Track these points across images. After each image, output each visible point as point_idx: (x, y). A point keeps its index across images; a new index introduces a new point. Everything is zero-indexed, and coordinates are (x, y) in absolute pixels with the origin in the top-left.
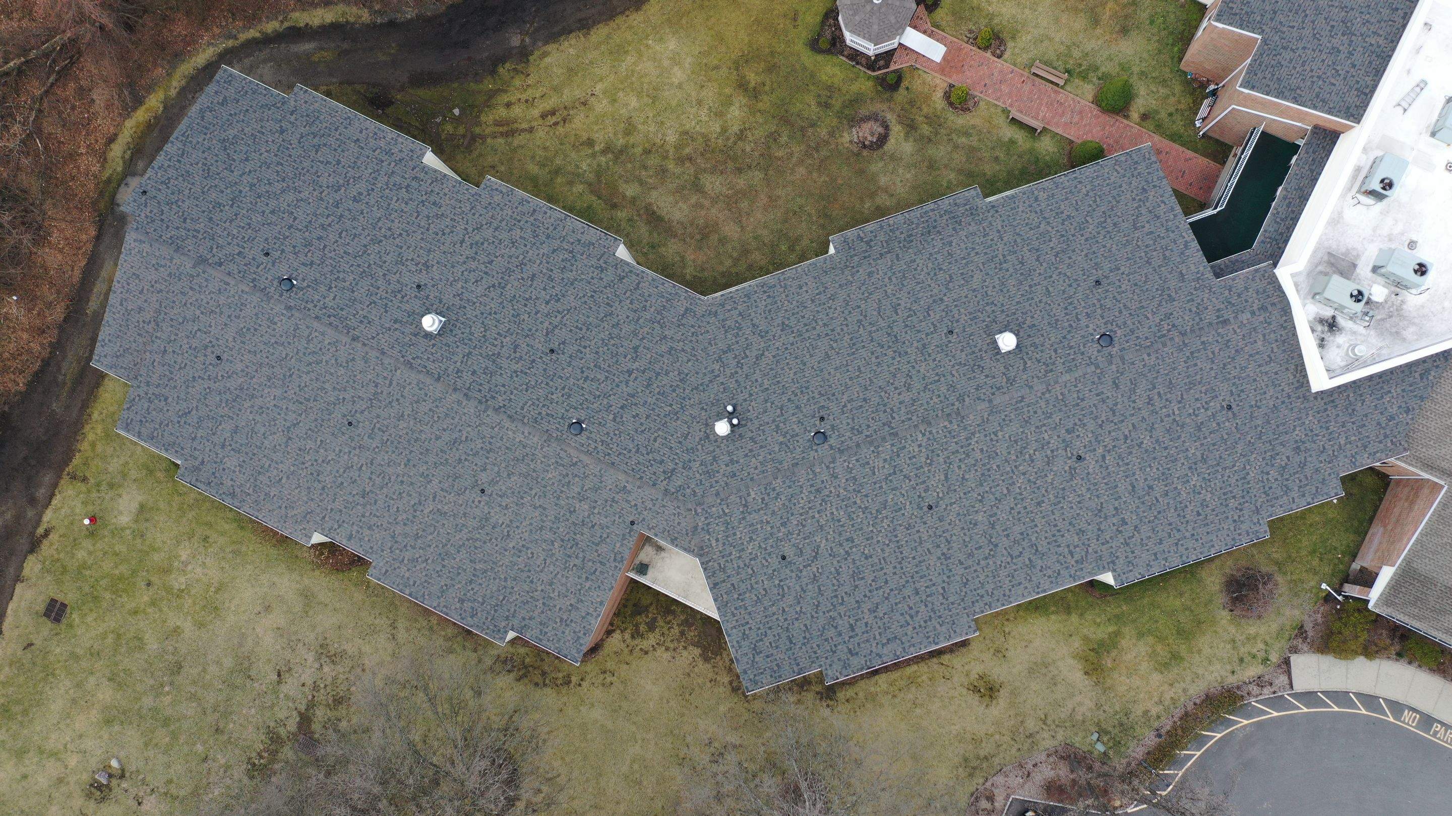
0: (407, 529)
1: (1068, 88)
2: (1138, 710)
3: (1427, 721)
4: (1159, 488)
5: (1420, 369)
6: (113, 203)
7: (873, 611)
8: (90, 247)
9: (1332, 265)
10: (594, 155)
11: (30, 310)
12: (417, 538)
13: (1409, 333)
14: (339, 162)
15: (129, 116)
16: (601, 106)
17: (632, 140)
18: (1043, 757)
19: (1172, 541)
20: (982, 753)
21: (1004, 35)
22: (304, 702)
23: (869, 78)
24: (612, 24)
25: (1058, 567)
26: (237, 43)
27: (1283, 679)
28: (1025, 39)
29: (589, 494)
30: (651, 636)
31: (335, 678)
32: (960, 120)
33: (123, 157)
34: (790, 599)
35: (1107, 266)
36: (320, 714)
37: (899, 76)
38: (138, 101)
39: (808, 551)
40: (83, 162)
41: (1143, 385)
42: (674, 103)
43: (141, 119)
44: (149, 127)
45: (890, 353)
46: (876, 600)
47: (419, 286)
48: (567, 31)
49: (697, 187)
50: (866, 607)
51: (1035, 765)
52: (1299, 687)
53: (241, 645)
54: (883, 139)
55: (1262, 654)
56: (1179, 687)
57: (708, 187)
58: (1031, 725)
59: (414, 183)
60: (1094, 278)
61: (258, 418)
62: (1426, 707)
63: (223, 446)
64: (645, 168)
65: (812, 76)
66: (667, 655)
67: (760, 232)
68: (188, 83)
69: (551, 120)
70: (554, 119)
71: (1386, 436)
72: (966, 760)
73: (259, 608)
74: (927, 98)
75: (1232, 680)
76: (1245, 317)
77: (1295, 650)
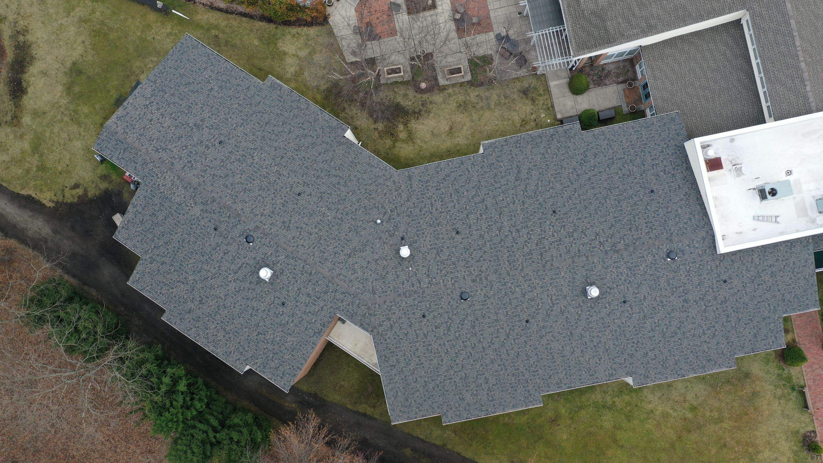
1: (806, 383)
21: (800, 438)
28: (793, 425)
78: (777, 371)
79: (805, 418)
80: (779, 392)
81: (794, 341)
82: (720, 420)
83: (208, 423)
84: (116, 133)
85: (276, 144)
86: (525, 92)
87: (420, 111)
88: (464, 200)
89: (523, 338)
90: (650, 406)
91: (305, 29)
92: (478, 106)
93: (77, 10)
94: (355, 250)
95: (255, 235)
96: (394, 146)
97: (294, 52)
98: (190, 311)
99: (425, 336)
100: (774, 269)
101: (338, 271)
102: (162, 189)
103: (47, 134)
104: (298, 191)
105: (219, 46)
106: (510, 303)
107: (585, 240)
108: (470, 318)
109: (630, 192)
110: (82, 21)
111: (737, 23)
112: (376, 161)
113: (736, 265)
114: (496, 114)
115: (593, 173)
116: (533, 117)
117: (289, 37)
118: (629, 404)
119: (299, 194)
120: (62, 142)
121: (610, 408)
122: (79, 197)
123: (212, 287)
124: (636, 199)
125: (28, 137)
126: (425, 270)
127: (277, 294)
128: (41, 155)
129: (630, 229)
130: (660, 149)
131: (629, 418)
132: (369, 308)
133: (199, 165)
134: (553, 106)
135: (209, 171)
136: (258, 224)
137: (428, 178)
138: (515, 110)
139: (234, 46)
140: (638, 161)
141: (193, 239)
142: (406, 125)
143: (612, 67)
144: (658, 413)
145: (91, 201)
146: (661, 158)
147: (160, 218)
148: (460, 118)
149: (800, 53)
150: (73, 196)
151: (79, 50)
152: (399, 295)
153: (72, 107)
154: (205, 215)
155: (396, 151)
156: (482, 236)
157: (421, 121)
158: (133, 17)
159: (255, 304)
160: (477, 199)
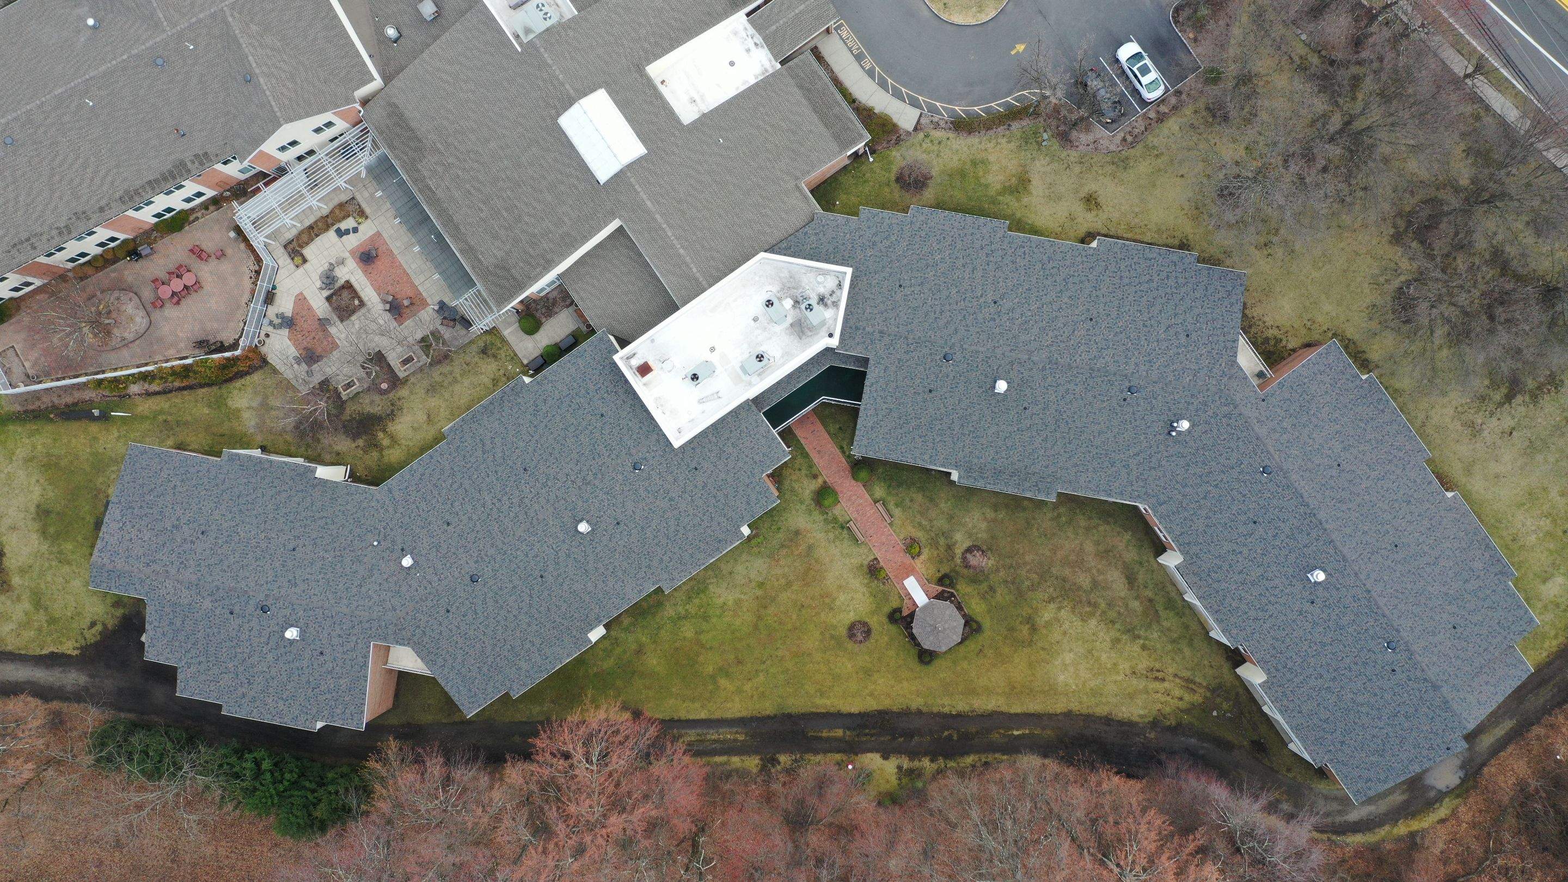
0: (1394, 468)
1: (848, 518)
2: (1012, 146)
3: (859, 58)
4: (960, 263)
5: (789, 252)
6: (1463, 781)
7: (1151, 280)
8: (1493, 762)
9: (802, 332)
10: (1146, 639)
11: (1552, 744)
12: (1390, 461)
13: (785, 274)
14: (1318, 705)
15: (1423, 830)
16: (1125, 666)
17: (1118, 634)
18: (1081, 147)
19: (965, 231)
20: (1114, 167)
21: (866, 569)
22: (1503, 409)
23: (957, 591)
24: (1091, 711)
25: (1036, 251)
26: (1330, 835)
27: (923, 121)
28: (855, 561)
29: (1279, 429)
30: (1269, 335)
31: (1476, 413)
32: (919, 535)
33: (1441, 805)
34: (1196, 311)
35: (919, 398)
36: (1498, 396)
37: (940, 581)
38: (1412, 835)
39: (1172, 332)
40: (1468, 817)
41: (941, 323)
42: (1080, 643)
43: (1417, 823)
44: (1413, 815)
45: (1065, 416)
46: (1146, 285)
47: (1313, 603)
48: (1121, 723)
49: (1095, 584)
50: (1155, 285)
51: (1088, 145)
52: (917, 112)
53: (1526, 464)
54: (969, 550)
55: (927, 140)
56: (982, 146)
57: (1088, 580)
58: (1077, 169)
59: (1280, 667)
60: (931, 395)
61: (1449, 580)
62: (855, 65)
63: (1478, 577)
64: (1119, 613)
65: (989, 611)
66: (1266, 319)
67: (1072, 536)
68: (1374, 828)
69: (1160, 675)
70: (1158, 674)
71: (823, 226)
72: (1125, 168)
73: (1503, 480)
74: (929, 559)
75: (951, 135)
76: (869, 329)
77: (908, 133)
78: (822, 518)
79: (863, 550)
80: (831, 536)
81: (825, 482)
82: (789, 584)
83: (304, 788)
84: (104, 565)
85: (255, 512)
86: (484, 351)
87: (393, 411)
88: (444, 491)
89: (546, 593)
90: (722, 600)
91: (248, 378)
92: (445, 384)
93: (18, 452)
94: (364, 578)
95: (268, 603)
96: (382, 456)
97: (247, 405)
98: (244, 695)
99: (458, 627)
100: (733, 440)
101: (355, 604)
102: (168, 597)
103: (43, 586)
104: (291, 547)
105: (172, 429)
106: (519, 567)
107: (559, 485)
108: (489, 595)
109: (584, 423)
110: (29, 460)
111: (620, 230)
112: (353, 489)
113: (698, 450)
114: (466, 384)
115: (548, 419)
116: (502, 372)
117: (235, 392)
118: (700, 607)
119: (294, 550)
120: (60, 587)
121: (685, 618)
122: (100, 633)
123: (253, 666)
124: (590, 428)
125: (25, 596)
126: (431, 570)
127: (312, 647)
128: (46, 609)
129: (594, 459)
130: (597, 372)
131: (706, 618)
132: (396, 625)
133: (191, 562)
134: (516, 355)
135: (203, 563)
136: (267, 592)
137: (406, 484)
138: (481, 374)
139: (186, 423)
140: (583, 391)
141: (216, 630)
142: (384, 431)
143: (555, 294)
144: (730, 603)
145: (114, 632)
146: (601, 381)
147: (178, 622)
148: (433, 402)
149: (675, 242)
150: (94, 635)
151: (37, 491)
152: (417, 602)
153: (55, 549)
154: (216, 604)
155: (386, 460)
156: (470, 519)
157: (397, 421)
158: (75, 436)
159: (297, 664)
160: (455, 486)
